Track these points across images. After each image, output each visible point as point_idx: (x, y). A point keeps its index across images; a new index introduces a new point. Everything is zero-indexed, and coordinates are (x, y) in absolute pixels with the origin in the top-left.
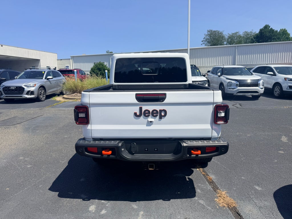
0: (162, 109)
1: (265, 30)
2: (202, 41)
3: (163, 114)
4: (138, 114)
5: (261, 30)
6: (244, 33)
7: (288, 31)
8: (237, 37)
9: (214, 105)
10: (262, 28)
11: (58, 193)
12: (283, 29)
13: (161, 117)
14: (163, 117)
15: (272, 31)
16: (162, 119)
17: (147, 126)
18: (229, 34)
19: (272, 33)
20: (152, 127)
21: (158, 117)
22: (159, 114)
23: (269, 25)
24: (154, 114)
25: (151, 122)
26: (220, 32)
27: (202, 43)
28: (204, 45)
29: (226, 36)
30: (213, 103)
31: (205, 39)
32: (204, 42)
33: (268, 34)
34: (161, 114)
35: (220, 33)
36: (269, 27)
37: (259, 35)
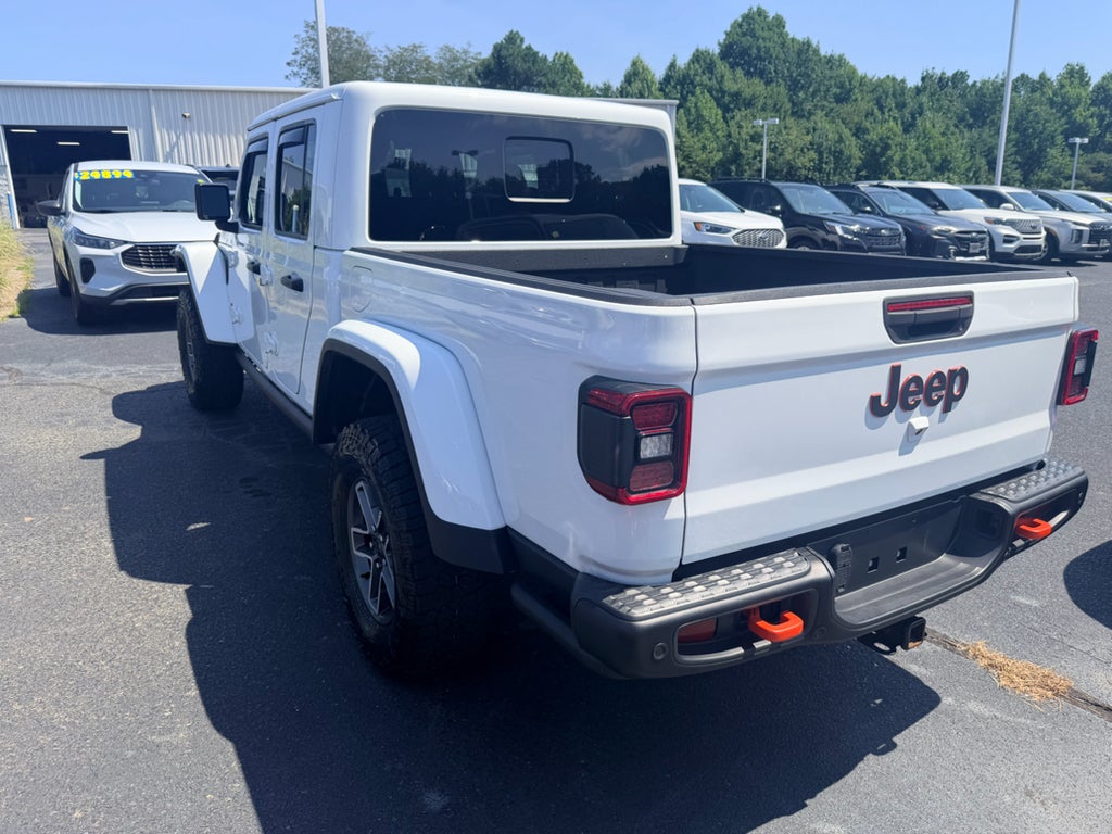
0: (958, 367)
1: (511, 51)
2: (288, 64)
3: (956, 389)
5: (498, 49)
6: (442, 49)
7: (576, 63)
8: (419, 62)
10: (499, 42)
12: (562, 54)
14: (954, 403)
15: (531, 55)
16: (952, 412)
17: (900, 454)
18: (388, 49)
19: (534, 64)
21: (940, 405)
22: (945, 392)
23: (522, 34)
24: (933, 391)
25: (919, 432)
26: (355, 37)
27: (288, 70)
28: (298, 81)
29: (378, 55)
31: (298, 57)
32: (296, 69)
33: (520, 66)
34: (951, 391)
35: (356, 41)
36: (522, 40)
37: (492, 66)
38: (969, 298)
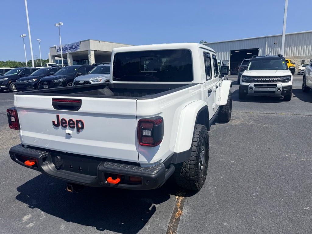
0: (79, 119)
3: (80, 126)
4: (56, 123)
9: (138, 120)
11: (20, 193)
13: (79, 129)
14: (80, 130)
16: (80, 132)
17: (66, 138)
20: (72, 141)
21: (76, 128)
22: (76, 126)
24: (72, 124)
25: (69, 134)
30: (136, 117)
34: (78, 126)
38: (80, 101)
